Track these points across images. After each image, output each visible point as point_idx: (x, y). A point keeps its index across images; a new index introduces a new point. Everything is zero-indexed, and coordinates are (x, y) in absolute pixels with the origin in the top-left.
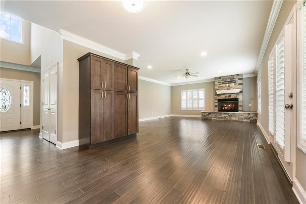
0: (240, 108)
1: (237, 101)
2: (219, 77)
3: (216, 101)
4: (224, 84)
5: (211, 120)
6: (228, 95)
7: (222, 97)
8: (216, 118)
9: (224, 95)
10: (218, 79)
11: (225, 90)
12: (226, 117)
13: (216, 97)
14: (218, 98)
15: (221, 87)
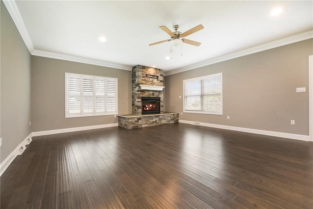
0: (161, 109)
1: (159, 101)
2: (143, 66)
3: (140, 100)
4: (148, 77)
5: (142, 128)
6: (152, 92)
7: (146, 95)
8: (147, 124)
9: (148, 93)
10: (142, 68)
11: (149, 85)
12: (158, 121)
13: (140, 94)
14: (141, 96)
15: (145, 80)
